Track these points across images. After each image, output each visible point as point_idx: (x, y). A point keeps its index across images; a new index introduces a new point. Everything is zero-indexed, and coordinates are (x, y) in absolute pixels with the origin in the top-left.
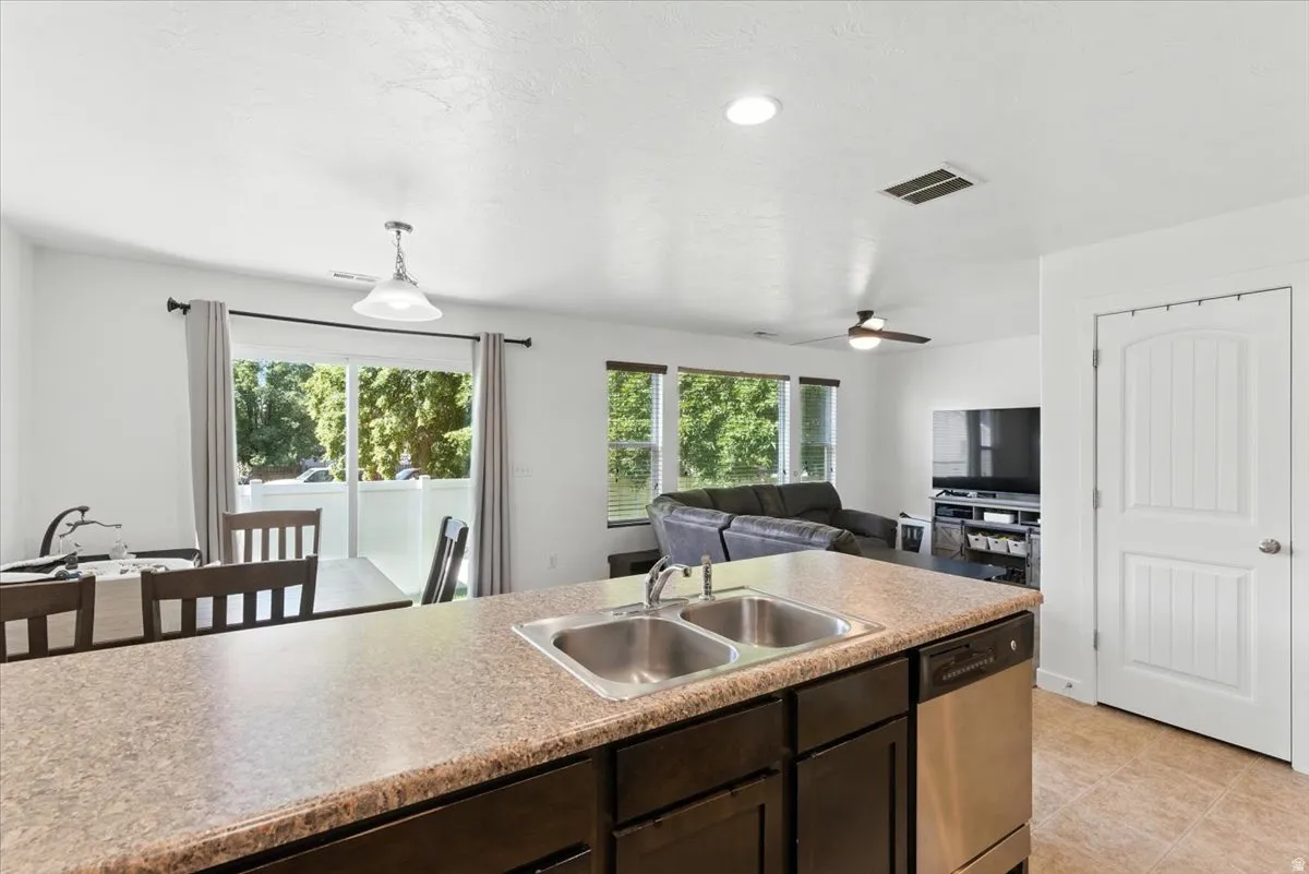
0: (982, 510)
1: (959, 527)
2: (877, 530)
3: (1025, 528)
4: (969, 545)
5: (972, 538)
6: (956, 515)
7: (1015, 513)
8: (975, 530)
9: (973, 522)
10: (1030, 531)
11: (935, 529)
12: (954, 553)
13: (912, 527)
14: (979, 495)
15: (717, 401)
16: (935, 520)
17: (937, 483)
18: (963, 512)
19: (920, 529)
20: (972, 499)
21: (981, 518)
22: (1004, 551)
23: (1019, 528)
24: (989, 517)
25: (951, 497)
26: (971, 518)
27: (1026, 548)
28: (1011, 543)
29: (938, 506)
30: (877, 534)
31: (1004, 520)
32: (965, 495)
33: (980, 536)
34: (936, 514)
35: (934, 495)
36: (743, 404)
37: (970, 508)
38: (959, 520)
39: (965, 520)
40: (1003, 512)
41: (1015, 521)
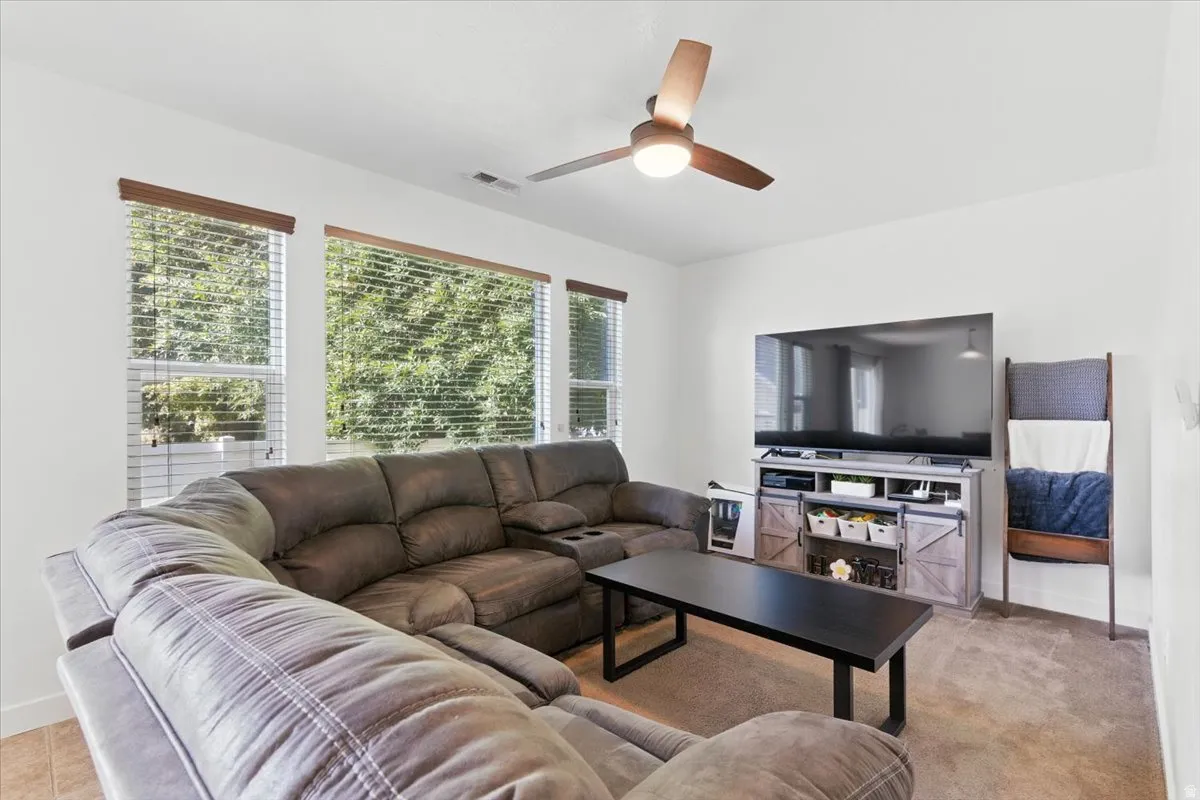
0: (828, 479)
1: (795, 503)
2: (680, 516)
3: (896, 505)
4: (809, 529)
5: (813, 519)
6: (790, 485)
7: (878, 483)
8: (816, 507)
9: (816, 496)
10: (904, 507)
11: (759, 506)
12: (787, 542)
13: (726, 502)
14: (819, 455)
15: (476, 337)
16: (760, 493)
17: (762, 439)
18: (800, 481)
19: (736, 504)
20: (808, 460)
21: (827, 488)
22: (861, 539)
23: (883, 503)
24: (841, 490)
25: (779, 458)
26: (813, 490)
27: (898, 537)
28: (874, 527)
29: (764, 472)
30: (680, 522)
31: (862, 493)
32: (798, 455)
33: (824, 516)
34: (762, 484)
35: (759, 457)
36: (510, 339)
37: (812, 475)
38: (794, 493)
39: (803, 492)
40: (858, 479)
41: (879, 493)
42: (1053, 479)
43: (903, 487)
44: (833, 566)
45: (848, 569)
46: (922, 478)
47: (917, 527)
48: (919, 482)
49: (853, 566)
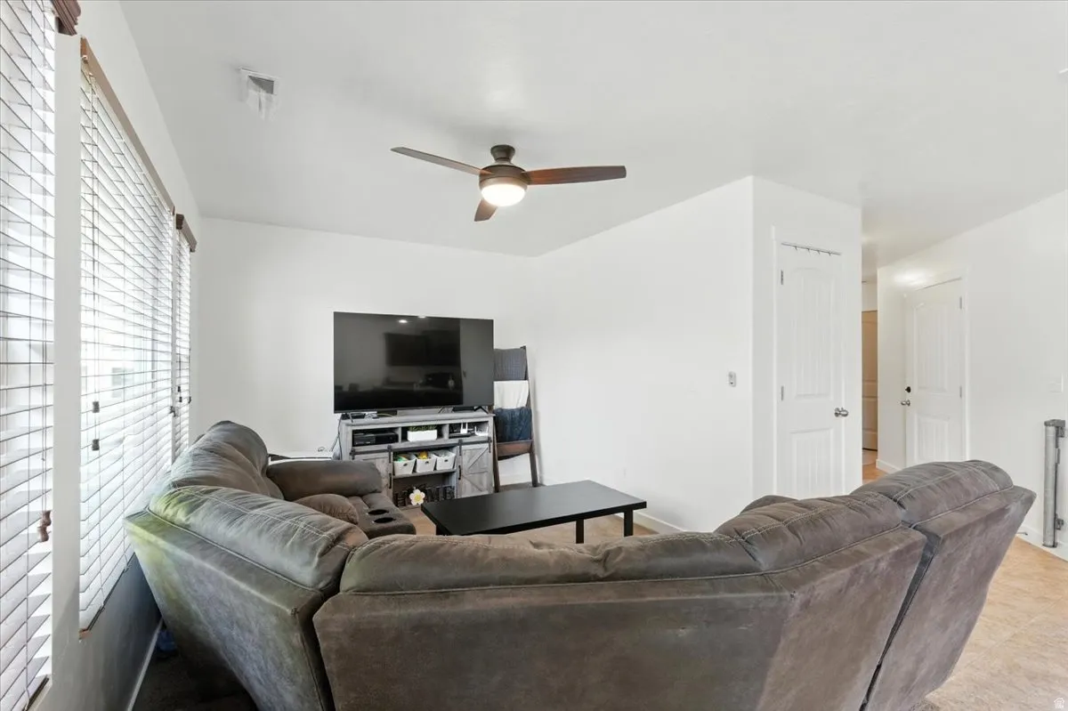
0: (405, 430)
1: (386, 454)
3: (455, 441)
4: (394, 473)
5: (397, 464)
6: (379, 441)
7: (439, 428)
8: (398, 454)
9: (399, 445)
10: (459, 441)
14: (381, 414)
16: (354, 450)
18: (387, 436)
21: (405, 438)
22: (431, 470)
23: (445, 441)
24: (414, 437)
26: (397, 441)
27: (456, 462)
28: (439, 459)
29: (354, 433)
31: (430, 436)
33: (405, 460)
34: (354, 445)
37: (394, 429)
38: (384, 447)
39: (392, 445)
40: (427, 428)
41: (440, 435)
42: (512, 411)
43: (454, 428)
44: (412, 496)
45: (423, 495)
46: (461, 421)
47: (468, 453)
48: (460, 424)
49: (426, 493)
